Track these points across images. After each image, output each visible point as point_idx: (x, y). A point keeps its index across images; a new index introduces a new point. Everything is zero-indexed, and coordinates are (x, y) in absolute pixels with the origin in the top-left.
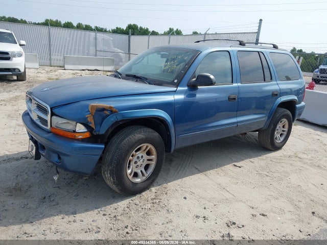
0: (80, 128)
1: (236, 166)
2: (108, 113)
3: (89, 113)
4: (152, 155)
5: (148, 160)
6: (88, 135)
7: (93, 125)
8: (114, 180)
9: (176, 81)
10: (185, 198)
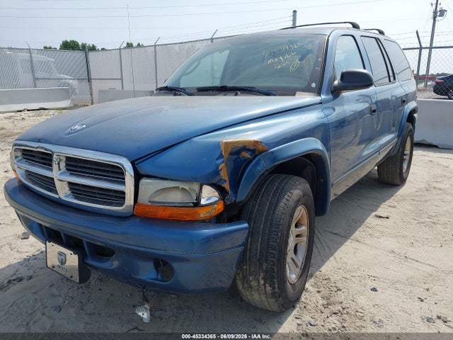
0: (209, 195)
1: (380, 217)
2: (247, 155)
3: (222, 160)
4: (302, 225)
5: (297, 236)
6: (220, 207)
7: (227, 186)
8: (274, 288)
9: (314, 85)
10: (374, 290)
